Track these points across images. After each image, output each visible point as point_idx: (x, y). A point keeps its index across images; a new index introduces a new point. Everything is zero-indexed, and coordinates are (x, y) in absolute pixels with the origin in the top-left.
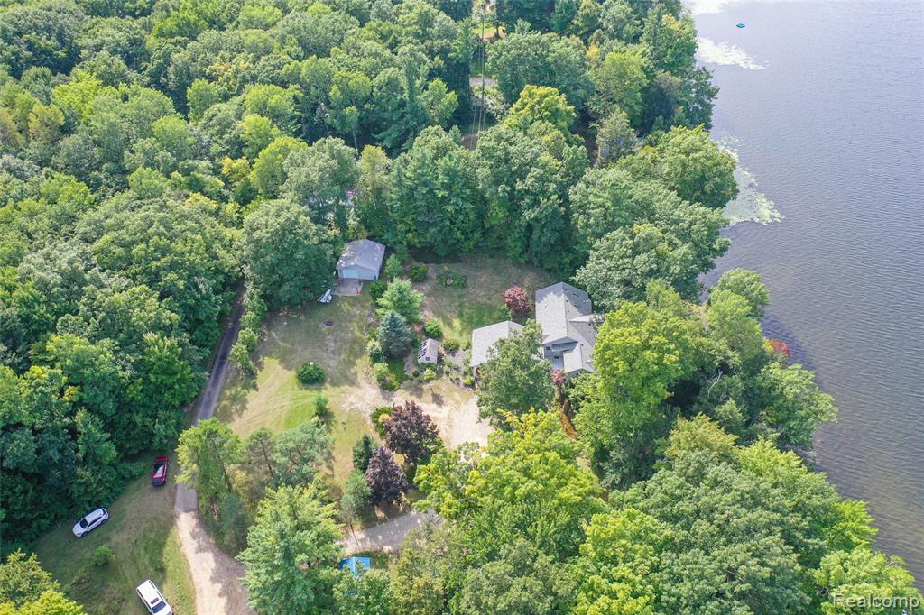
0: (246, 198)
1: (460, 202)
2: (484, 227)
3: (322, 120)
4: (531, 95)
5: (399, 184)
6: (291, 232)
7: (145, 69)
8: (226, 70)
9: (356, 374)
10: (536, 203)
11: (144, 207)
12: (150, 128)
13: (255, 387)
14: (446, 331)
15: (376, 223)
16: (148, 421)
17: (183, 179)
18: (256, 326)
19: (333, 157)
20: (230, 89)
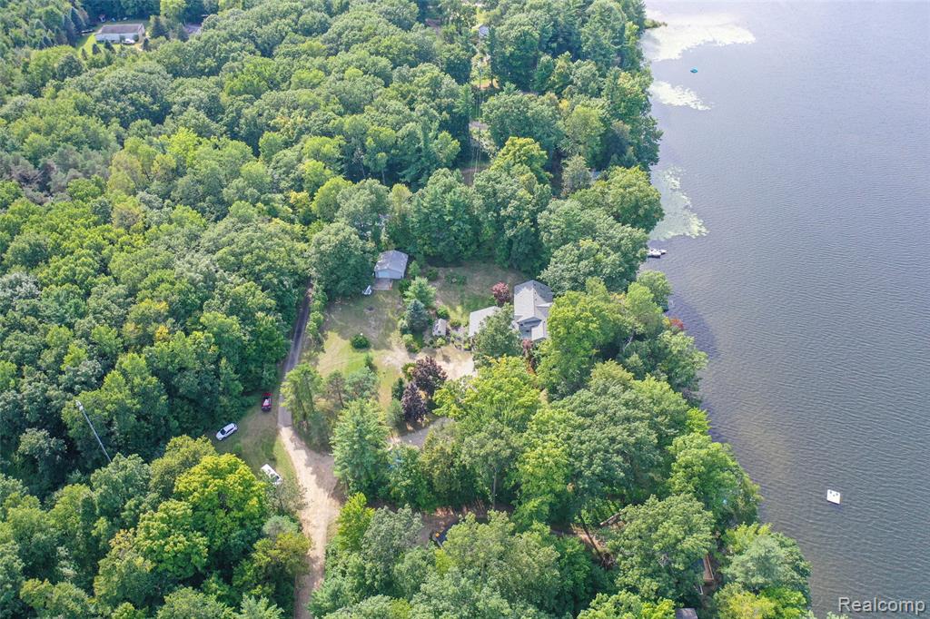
0: (307, 221)
1: (462, 224)
2: (478, 241)
3: (360, 161)
4: (513, 145)
5: (418, 211)
6: (346, 246)
7: (221, 120)
8: (285, 123)
9: (391, 342)
10: (514, 224)
11: (245, 229)
12: (238, 170)
13: (323, 350)
14: (452, 315)
15: (401, 238)
16: (259, 370)
17: (265, 208)
18: (321, 310)
19: (372, 193)
20: (290, 138)
